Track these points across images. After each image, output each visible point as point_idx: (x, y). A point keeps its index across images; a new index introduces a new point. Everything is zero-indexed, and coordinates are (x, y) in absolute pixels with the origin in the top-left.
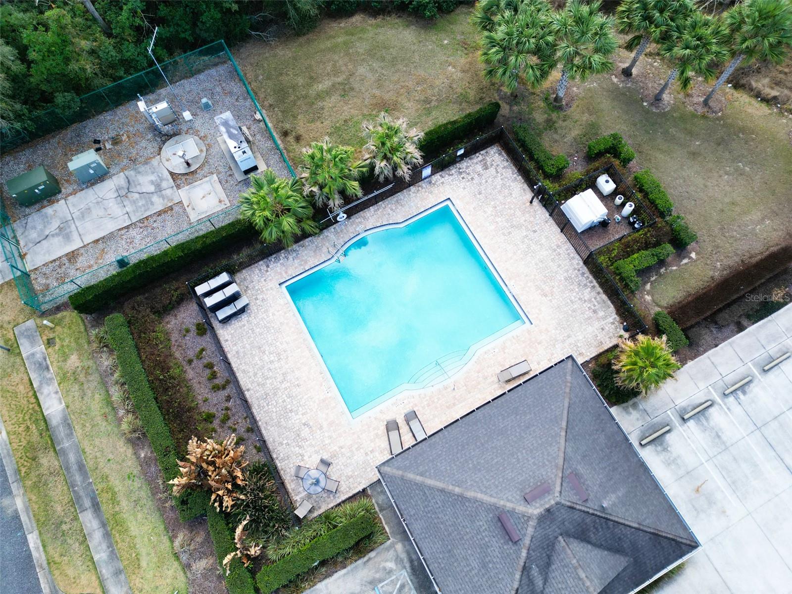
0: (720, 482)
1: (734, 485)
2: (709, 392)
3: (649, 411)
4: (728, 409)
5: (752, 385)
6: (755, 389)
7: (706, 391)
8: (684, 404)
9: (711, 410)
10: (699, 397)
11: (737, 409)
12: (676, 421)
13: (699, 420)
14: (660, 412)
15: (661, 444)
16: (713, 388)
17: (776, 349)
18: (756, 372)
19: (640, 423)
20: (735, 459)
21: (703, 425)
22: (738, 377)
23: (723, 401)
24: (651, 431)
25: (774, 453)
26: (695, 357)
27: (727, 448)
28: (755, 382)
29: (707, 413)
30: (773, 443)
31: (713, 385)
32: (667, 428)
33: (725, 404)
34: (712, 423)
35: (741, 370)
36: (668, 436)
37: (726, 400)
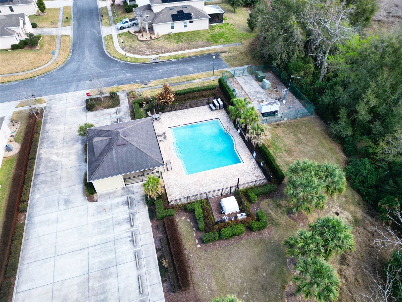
0: (103, 218)
1: (100, 223)
2: (136, 227)
3: (138, 204)
4: (127, 232)
5: (132, 245)
6: (130, 246)
7: (138, 226)
8: (136, 216)
9: (129, 225)
10: (136, 223)
11: (125, 235)
12: (131, 211)
13: (128, 219)
14: (137, 207)
15: (125, 203)
16: (137, 229)
17: (143, 263)
18: (137, 249)
19: (136, 199)
20: (108, 227)
21: (126, 220)
22: (137, 241)
23: (131, 231)
24: (131, 202)
25: (103, 242)
26: (152, 227)
27: (113, 225)
28: (133, 247)
29: (129, 223)
30: (106, 244)
31: (138, 230)
32: (130, 207)
33: (129, 231)
34: (124, 223)
35: (140, 244)
36: (127, 206)
37: (130, 232)
